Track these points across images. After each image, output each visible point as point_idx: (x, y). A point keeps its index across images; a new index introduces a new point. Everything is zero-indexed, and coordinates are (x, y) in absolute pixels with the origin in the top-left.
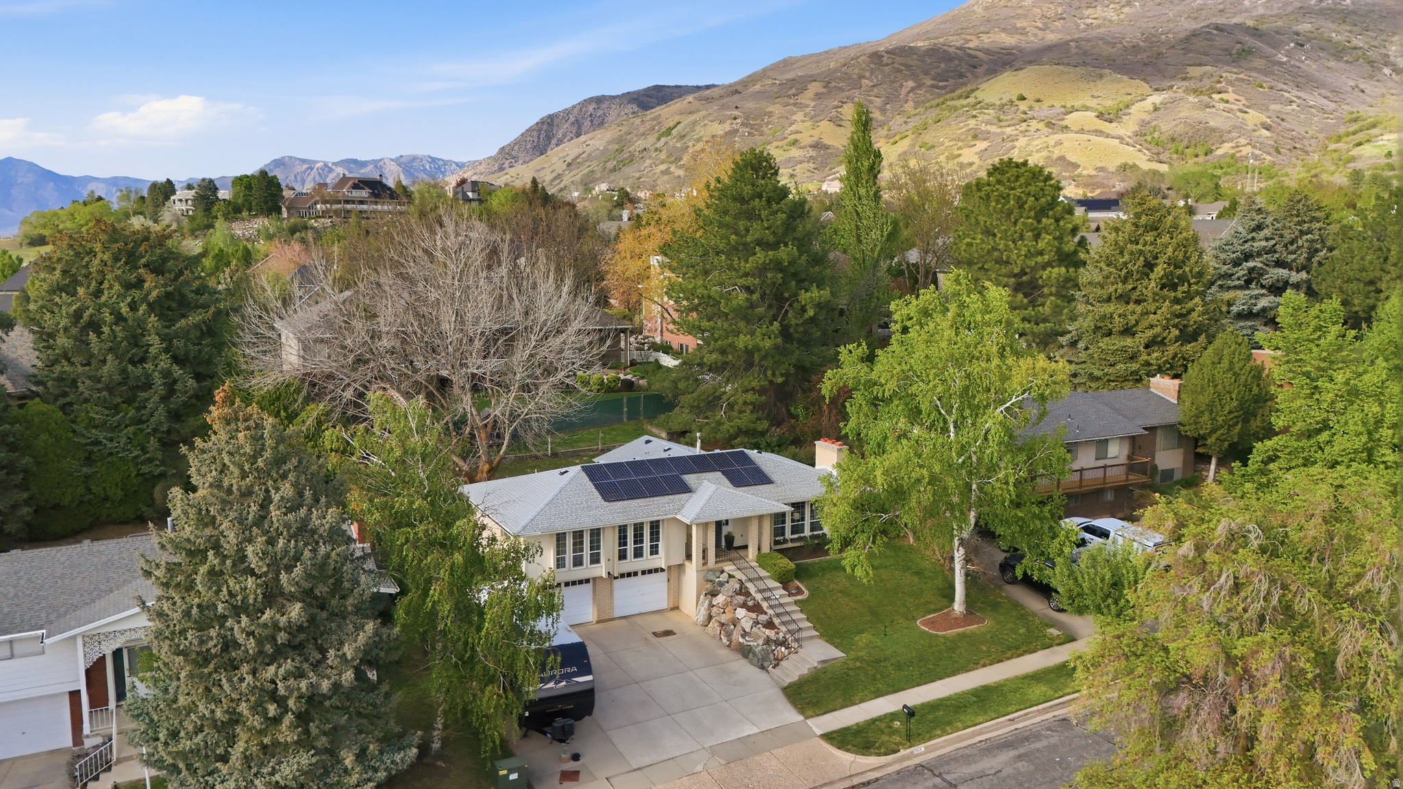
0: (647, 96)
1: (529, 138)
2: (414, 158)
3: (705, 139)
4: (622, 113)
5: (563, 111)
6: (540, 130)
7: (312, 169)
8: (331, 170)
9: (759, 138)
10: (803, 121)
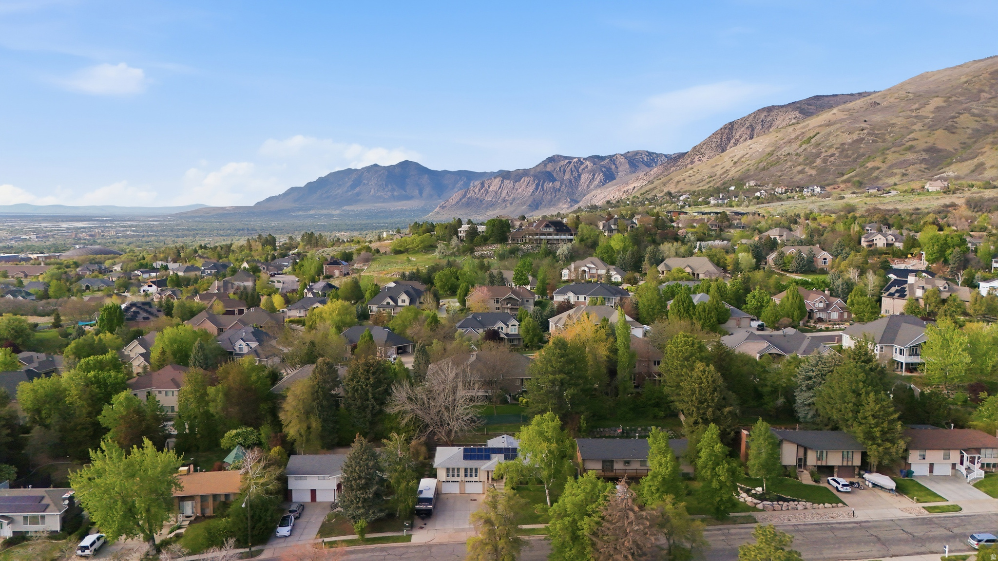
0: (808, 105)
1: (714, 140)
2: (637, 153)
3: (835, 146)
4: (787, 118)
5: (741, 119)
6: (723, 134)
7: (570, 163)
8: (582, 163)
9: (881, 144)
10: (921, 131)
